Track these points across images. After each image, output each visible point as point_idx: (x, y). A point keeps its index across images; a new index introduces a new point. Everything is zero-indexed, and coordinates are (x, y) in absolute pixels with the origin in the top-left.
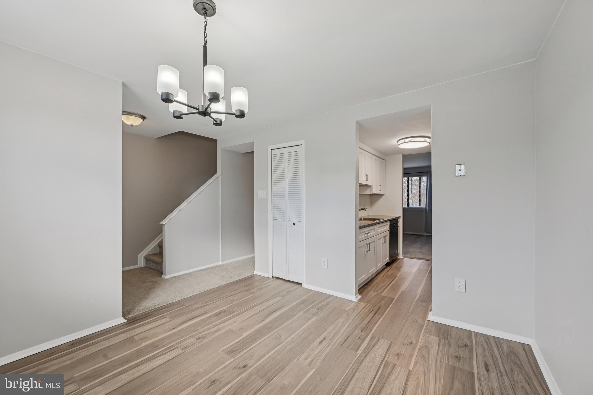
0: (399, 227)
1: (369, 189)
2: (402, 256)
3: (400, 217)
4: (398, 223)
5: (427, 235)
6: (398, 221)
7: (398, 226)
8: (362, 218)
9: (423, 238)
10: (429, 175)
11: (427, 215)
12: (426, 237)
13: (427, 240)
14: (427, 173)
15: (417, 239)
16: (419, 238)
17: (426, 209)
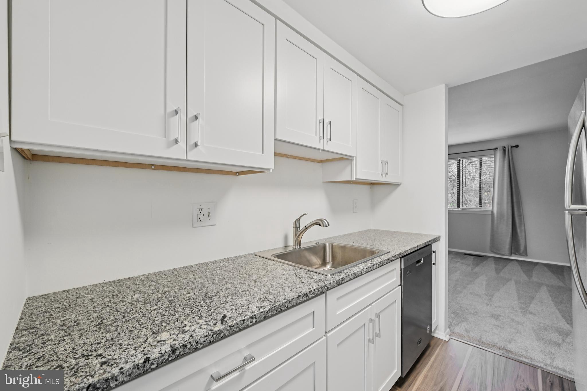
0: (434, 264)
1: (349, 169)
2: (444, 334)
3: (439, 237)
4: (433, 254)
5: (494, 257)
6: (433, 250)
7: (433, 262)
8: (327, 244)
9: (489, 264)
10: (499, 154)
11: (495, 222)
12: (494, 262)
13: (498, 271)
14: (495, 150)
15: (477, 268)
16: (481, 264)
17: (492, 212)
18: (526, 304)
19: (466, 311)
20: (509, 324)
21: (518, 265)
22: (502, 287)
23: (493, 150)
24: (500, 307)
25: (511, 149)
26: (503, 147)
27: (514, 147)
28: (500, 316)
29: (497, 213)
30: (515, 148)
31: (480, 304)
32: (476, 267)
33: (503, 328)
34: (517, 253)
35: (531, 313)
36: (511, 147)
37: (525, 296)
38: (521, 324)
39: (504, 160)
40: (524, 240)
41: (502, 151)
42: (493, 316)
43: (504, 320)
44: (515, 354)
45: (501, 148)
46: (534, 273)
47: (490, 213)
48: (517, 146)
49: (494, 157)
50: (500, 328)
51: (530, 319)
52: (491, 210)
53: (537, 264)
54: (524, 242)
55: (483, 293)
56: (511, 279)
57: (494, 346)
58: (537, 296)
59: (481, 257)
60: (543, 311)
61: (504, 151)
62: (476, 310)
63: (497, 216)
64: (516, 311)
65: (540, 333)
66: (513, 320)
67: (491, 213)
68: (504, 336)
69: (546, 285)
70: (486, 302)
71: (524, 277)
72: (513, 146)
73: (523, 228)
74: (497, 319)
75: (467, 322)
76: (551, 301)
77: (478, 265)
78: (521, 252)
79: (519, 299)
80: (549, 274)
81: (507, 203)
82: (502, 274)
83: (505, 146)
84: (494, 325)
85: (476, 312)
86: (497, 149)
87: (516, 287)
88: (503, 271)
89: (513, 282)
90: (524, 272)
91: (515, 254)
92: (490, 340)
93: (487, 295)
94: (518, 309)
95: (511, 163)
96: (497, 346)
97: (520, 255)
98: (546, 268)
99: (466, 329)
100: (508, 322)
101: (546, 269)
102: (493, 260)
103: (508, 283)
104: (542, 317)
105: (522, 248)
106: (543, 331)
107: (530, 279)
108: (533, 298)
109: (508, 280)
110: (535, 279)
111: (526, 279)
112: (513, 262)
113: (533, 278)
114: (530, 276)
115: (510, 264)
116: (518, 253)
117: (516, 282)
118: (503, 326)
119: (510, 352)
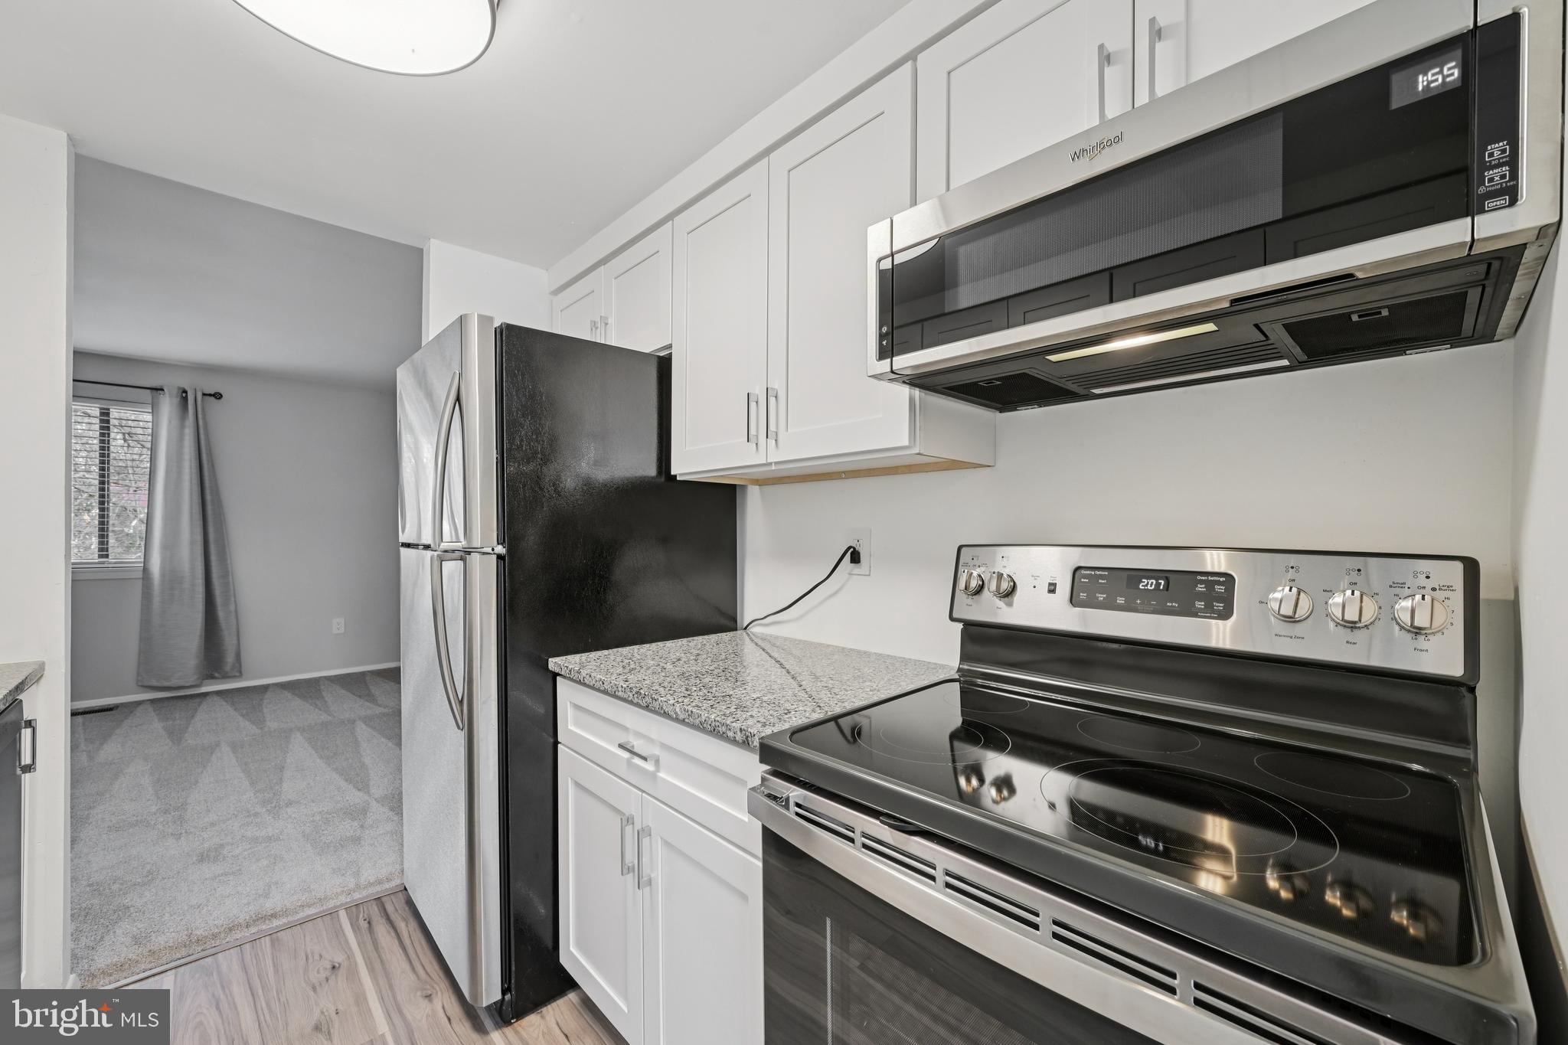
3: (40, 668)
4: (26, 733)
6: (25, 719)
7: (25, 761)
9: (142, 725)
10: (168, 406)
11: (156, 599)
12: (157, 715)
13: (176, 736)
14: (155, 391)
15: (105, 746)
16: (118, 731)
17: (146, 570)
18: (271, 788)
19: (116, 887)
20: (249, 854)
21: (224, 703)
22: (202, 772)
23: (149, 391)
24: (213, 824)
25: (202, 400)
26: (179, 388)
27: (210, 395)
28: (222, 846)
29: (163, 575)
30: (212, 398)
31: (154, 845)
32: (102, 744)
33: (240, 870)
34: (216, 675)
35: (289, 804)
36: (204, 394)
37: (265, 771)
38: (278, 839)
39: (182, 427)
40: (235, 638)
41: (176, 401)
42: (203, 858)
43: (237, 852)
44: (285, 912)
45: (175, 392)
46: (265, 710)
47: (140, 575)
48: (218, 396)
49: (153, 412)
50: (231, 878)
51: (290, 817)
52: (142, 565)
53: (265, 688)
54: (235, 642)
55: (154, 809)
56: (218, 745)
57: (230, 930)
58: (288, 761)
59: (108, 713)
60: (311, 787)
61: (185, 399)
62: (148, 867)
63: (163, 582)
64: (256, 814)
65: (320, 837)
66: (256, 840)
67: (141, 573)
68: (247, 888)
69: (299, 729)
70: (170, 831)
71: (248, 728)
72: (207, 392)
73: (232, 608)
74: (216, 859)
75: (130, 916)
76: (318, 760)
77: (105, 738)
78: (228, 668)
79: (252, 784)
80: (297, 703)
81: (192, 543)
82: (190, 740)
83: (186, 389)
84: (214, 878)
85: (150, 872)
86: (162, 390)
87: (237, 757)
88: (190, 729)
89: (226, 749)
90: (243, 716)
91: (212, 677)
92: (216, 922)
93: (166, 812)
94: (258, 809)
95: (202, 437)
96: (240, 925)
97: (226, 677)
98: (286, 692)
99: (134, 937)
100: (246, 850)
101: (288, 694)
102: (150, 709)
103: (214, 756)
104: (313, 802)
105: (230, 659)
106: (323, 828)
107: (261, 728)
108: (282, 769)
109: (212, 748)
110: (272, 724)
111: (254, 730)
112: (209, 699)
113: (268, 723)
114: (259, 722)
115: (204, 706)
116: (219, 673)
117: (235, 747)
118: (238, 868)
119: (274, 916)
